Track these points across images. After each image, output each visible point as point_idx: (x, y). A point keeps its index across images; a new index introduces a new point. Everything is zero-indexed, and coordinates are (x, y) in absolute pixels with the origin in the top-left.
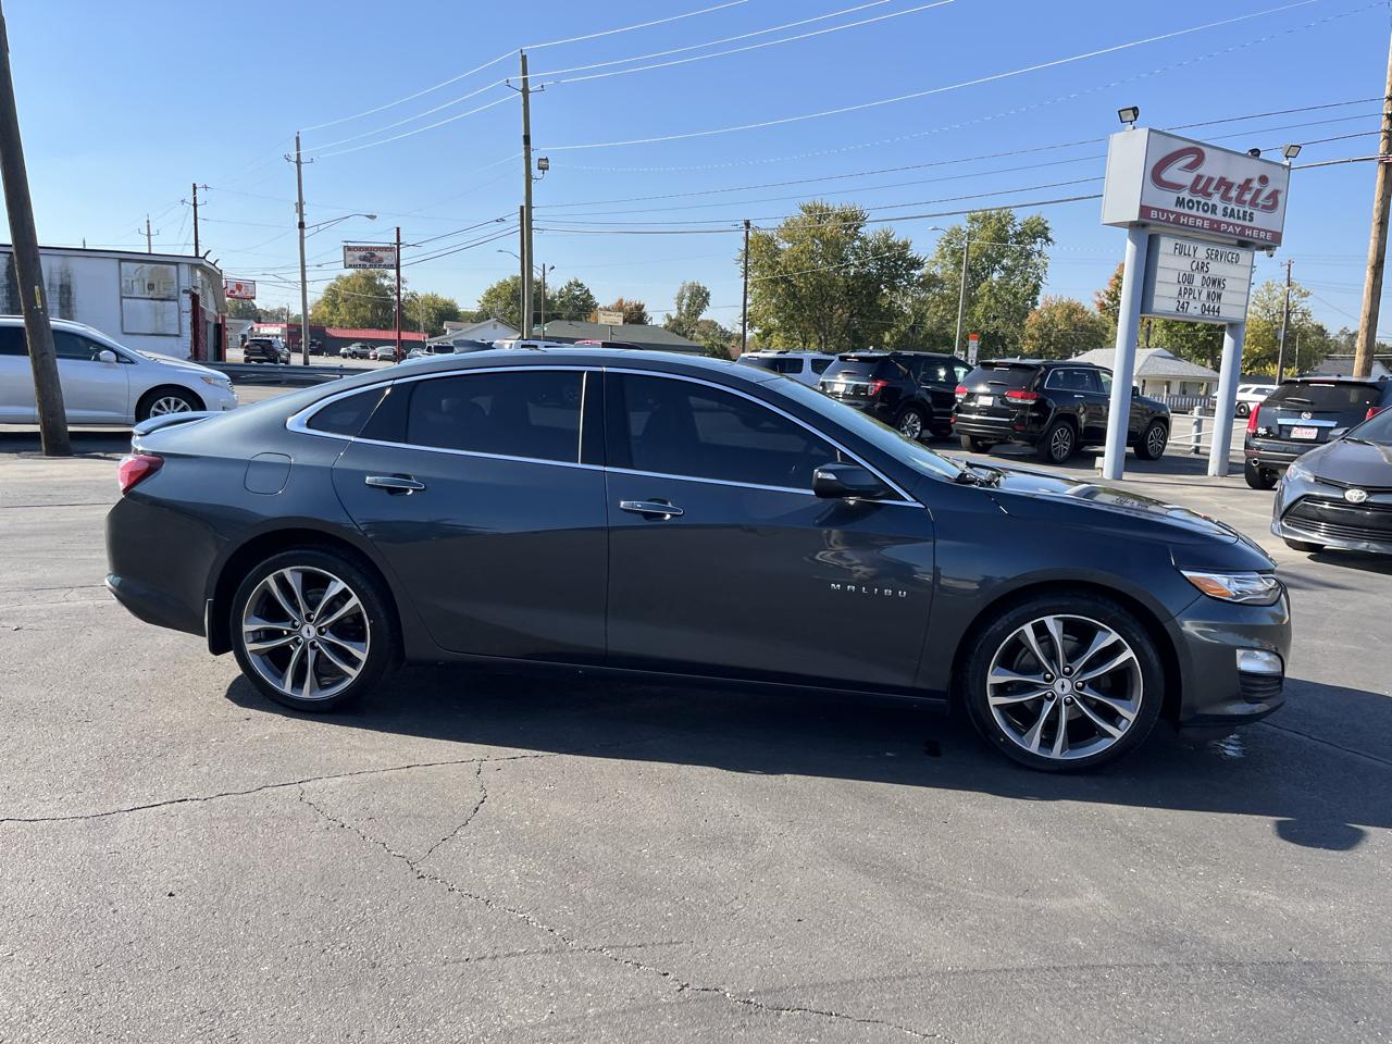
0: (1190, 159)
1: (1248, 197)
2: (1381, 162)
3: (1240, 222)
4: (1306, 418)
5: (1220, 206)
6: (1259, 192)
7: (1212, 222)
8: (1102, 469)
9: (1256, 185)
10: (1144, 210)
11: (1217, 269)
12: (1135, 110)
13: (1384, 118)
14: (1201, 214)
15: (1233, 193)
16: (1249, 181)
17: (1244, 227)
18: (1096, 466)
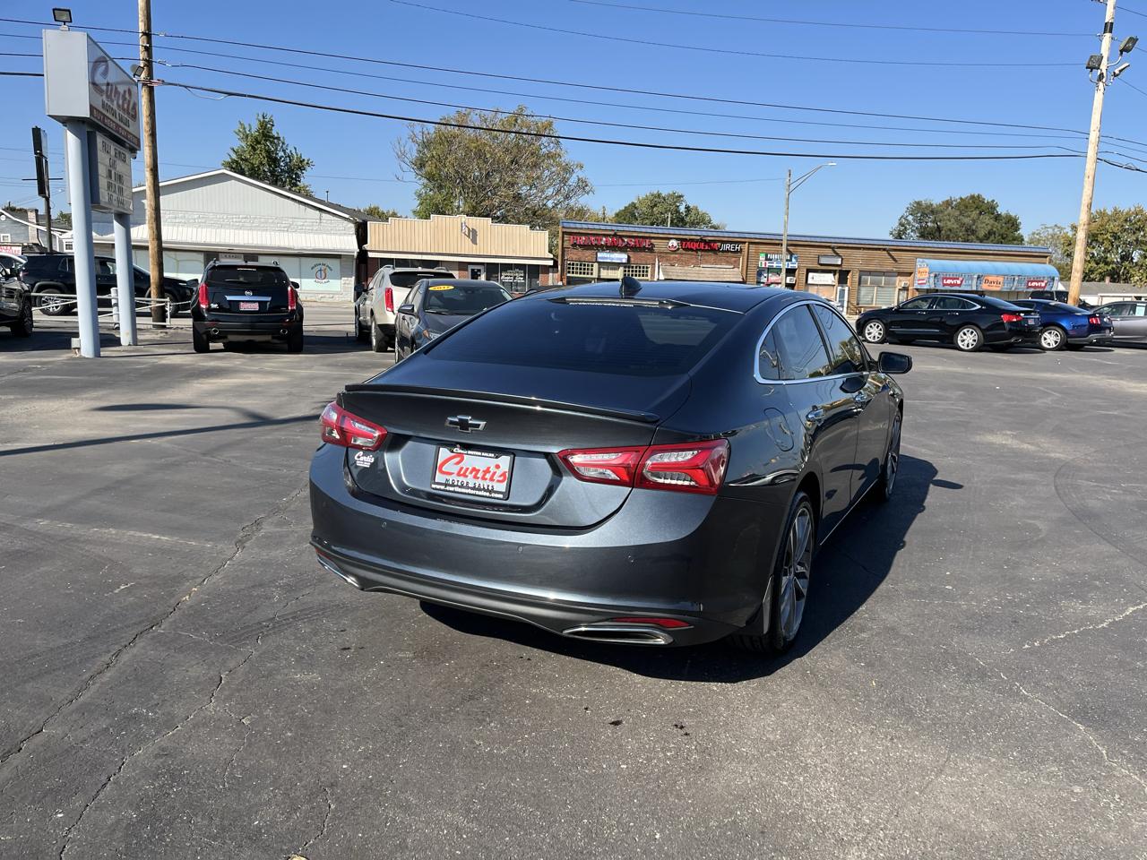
0: (102, 68)
1: (126, 106)
2: (144, 85)
3: (124, 126)
4: (248, 296)
5: (118, 111)
6: (129, 101)
7: (117, 125)
8: (79, 349)
9: (127, 96)
10: (92, 108)
11: (120, 166)
12: (69, 11)
13: (141, 49)
14: (110, 116)
15: (121, 102)
16: (125, 92)
17: (128, 132)
18: (73, 346)
